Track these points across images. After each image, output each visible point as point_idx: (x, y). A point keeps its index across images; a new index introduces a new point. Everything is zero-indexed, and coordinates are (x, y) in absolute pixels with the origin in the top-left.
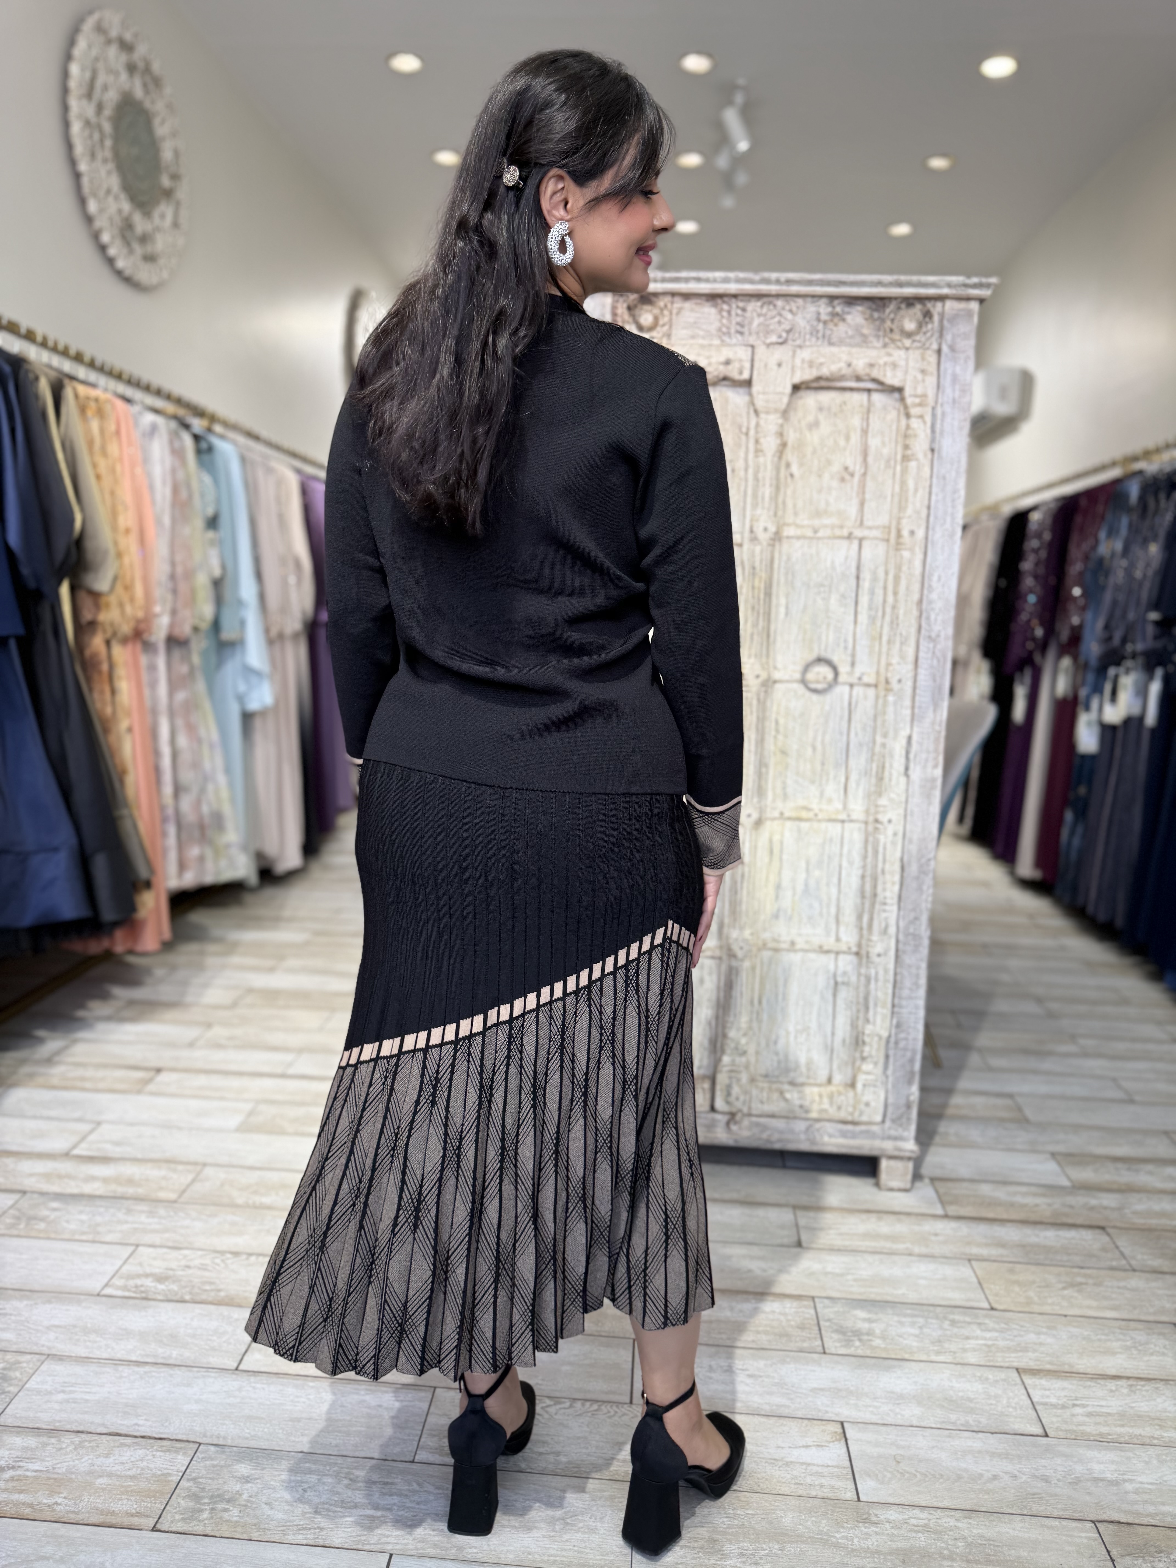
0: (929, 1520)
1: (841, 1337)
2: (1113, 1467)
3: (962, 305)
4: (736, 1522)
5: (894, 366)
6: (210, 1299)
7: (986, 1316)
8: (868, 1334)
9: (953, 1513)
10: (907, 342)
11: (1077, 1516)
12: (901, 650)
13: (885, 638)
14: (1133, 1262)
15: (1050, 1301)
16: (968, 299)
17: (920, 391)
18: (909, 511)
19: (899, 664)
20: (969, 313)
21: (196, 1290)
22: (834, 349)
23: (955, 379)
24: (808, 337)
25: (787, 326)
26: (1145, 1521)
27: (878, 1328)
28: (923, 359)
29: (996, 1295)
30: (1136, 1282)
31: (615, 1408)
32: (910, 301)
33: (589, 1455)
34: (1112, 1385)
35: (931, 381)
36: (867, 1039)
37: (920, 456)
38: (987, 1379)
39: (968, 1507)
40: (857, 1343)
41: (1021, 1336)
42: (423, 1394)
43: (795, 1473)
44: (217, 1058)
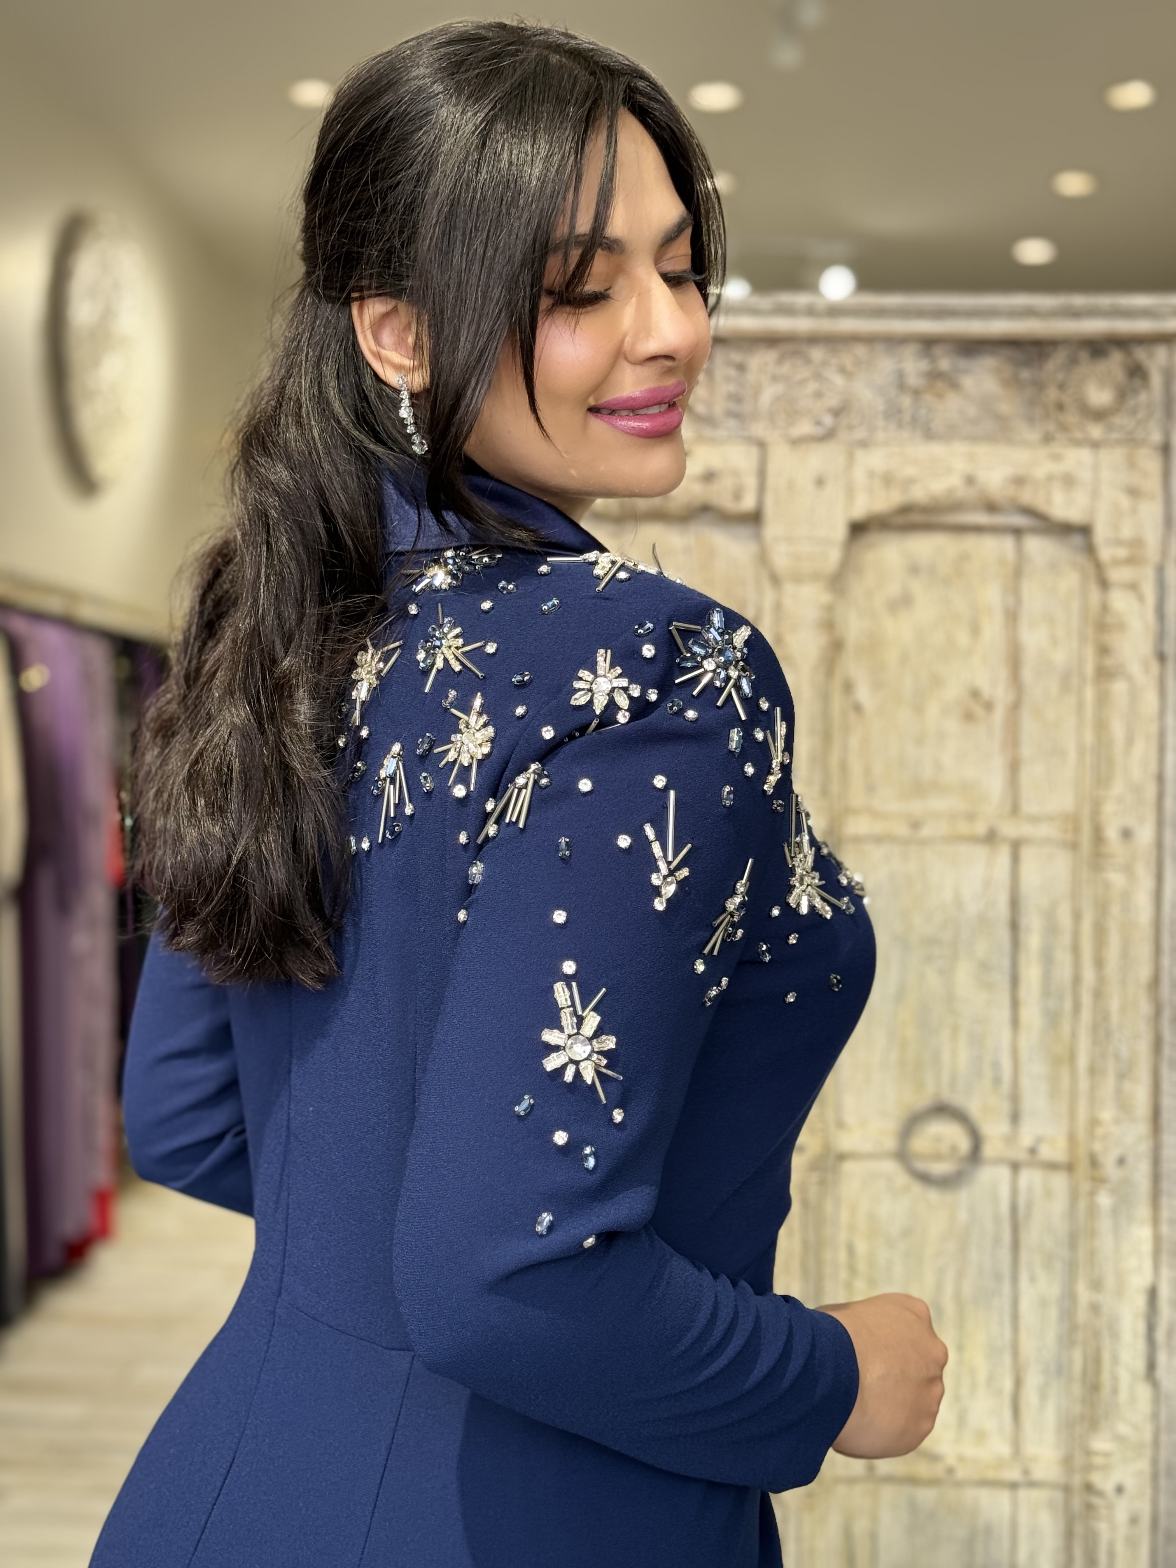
5: (1069, 481)
10: (1096, 431)
12: (1119, 1092)
13: (1083, 1061)
17: (1127, 531)
18: (1118, 788)
19: (1117, 1121)
22: (937, 449)
24: (880, 423)
25: (833, 401)
28: (1132, 464)
32: (1097, 347)
35: (1152, 511)
37: (1135, 669)
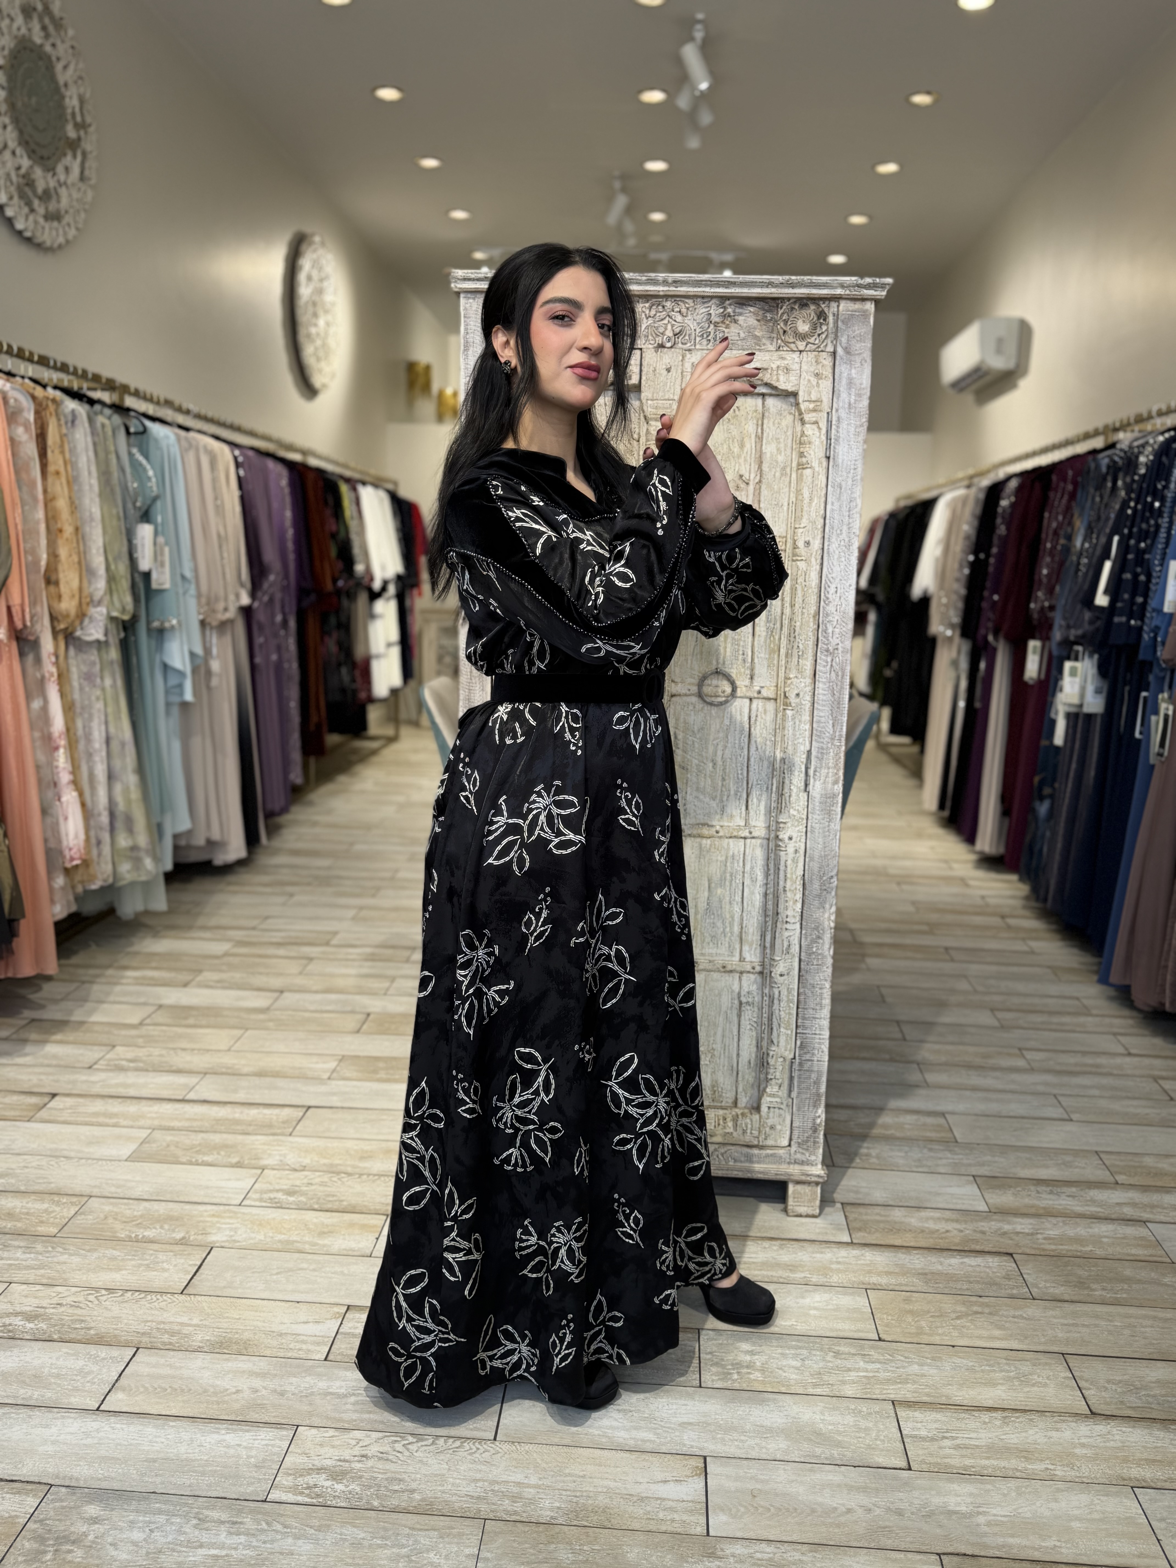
0: (775, 1554)
1: (720, 1369)
2: (969, 1500)
3: (858, 306)
4: (581, 1557)
5: (787, 370)
6: (79, 1337)
7: (872, 1347)
8: (748, 1367)
9: (799, 1547)
10: (801, 345)
11: (924, 1548)
12: (799, 663)
13: (783, 652)
14: (1035, 1291)
15: (940, 1331)
16: (863, 300)
17: (814, 396)
18: (804, 522)
19: (797, 677)
20: (865, 314)
21: (66, 1328)
23: (850, 383)
24: (698, 339)
25: (676, 328)
26: (990, 1553)
27: (758, 1360)
28: (817, 362)
29: (887, 1326)
30: (1033, 1310)
31: (477, 1444)
32: (803, 302)
33: (443, 1492)
34: (985, 1416)
35: (826, 384)
36: (772, 1062)
37: (816, 464)
38: (860, 1412)
39: (816, 1541)
40: (735, 1376)
41: (904, 1367)
42: (285, 1433)
43: (648, 1508)
44: (115, 1081)
